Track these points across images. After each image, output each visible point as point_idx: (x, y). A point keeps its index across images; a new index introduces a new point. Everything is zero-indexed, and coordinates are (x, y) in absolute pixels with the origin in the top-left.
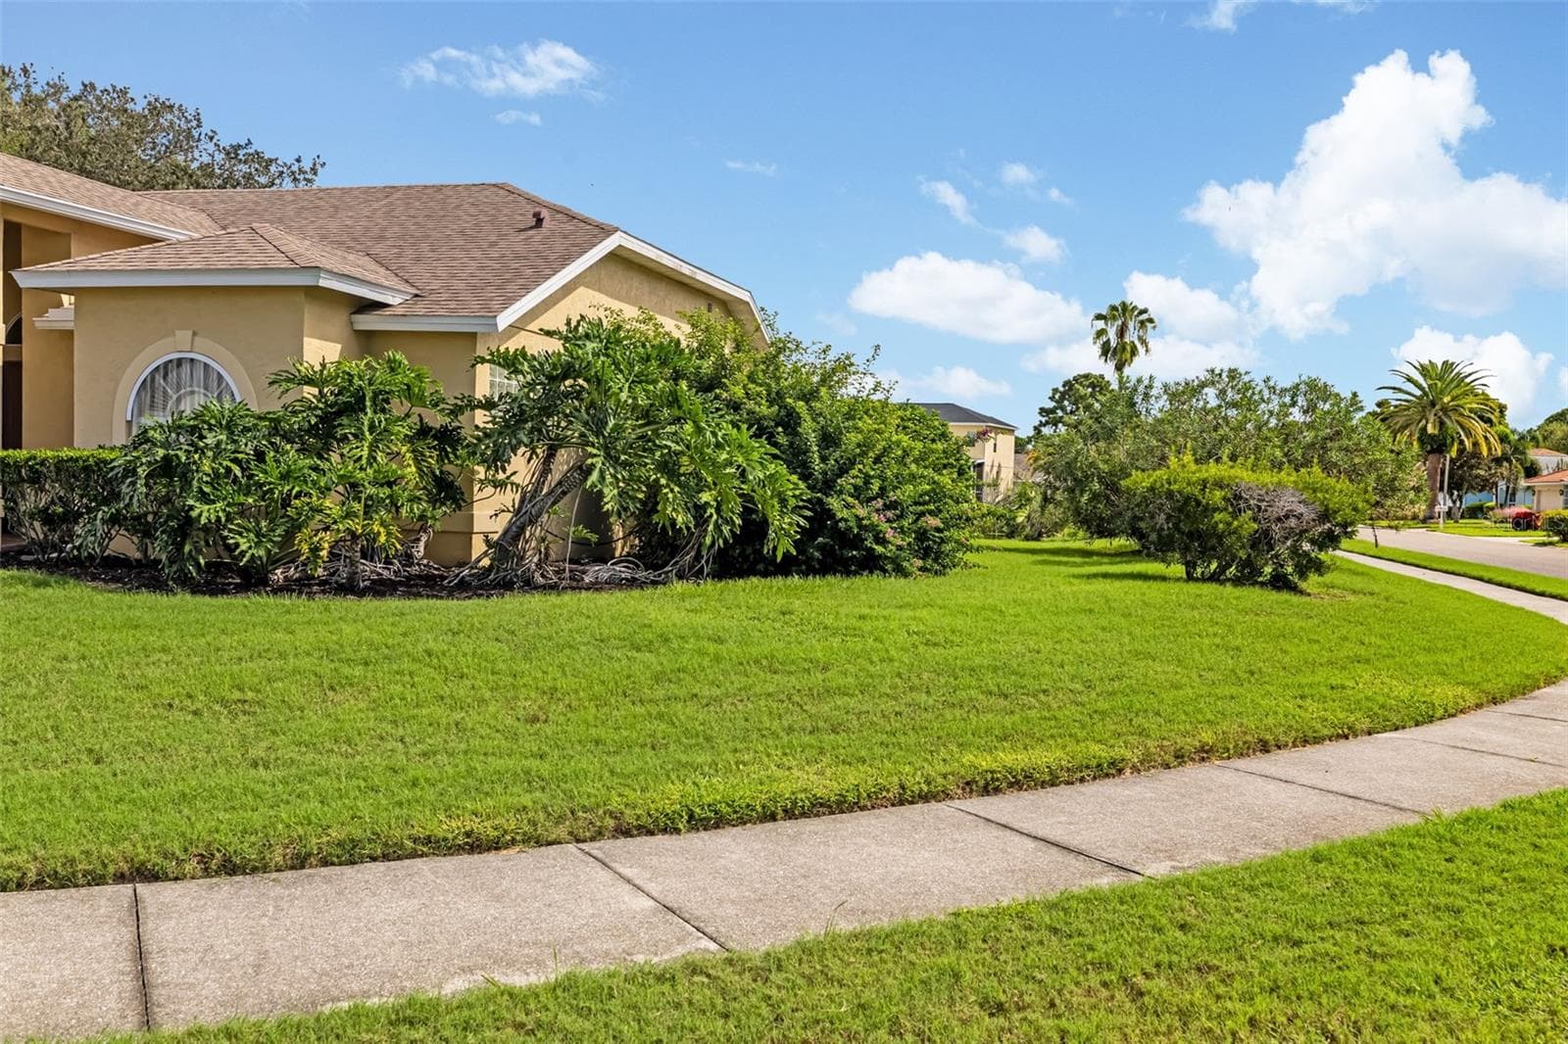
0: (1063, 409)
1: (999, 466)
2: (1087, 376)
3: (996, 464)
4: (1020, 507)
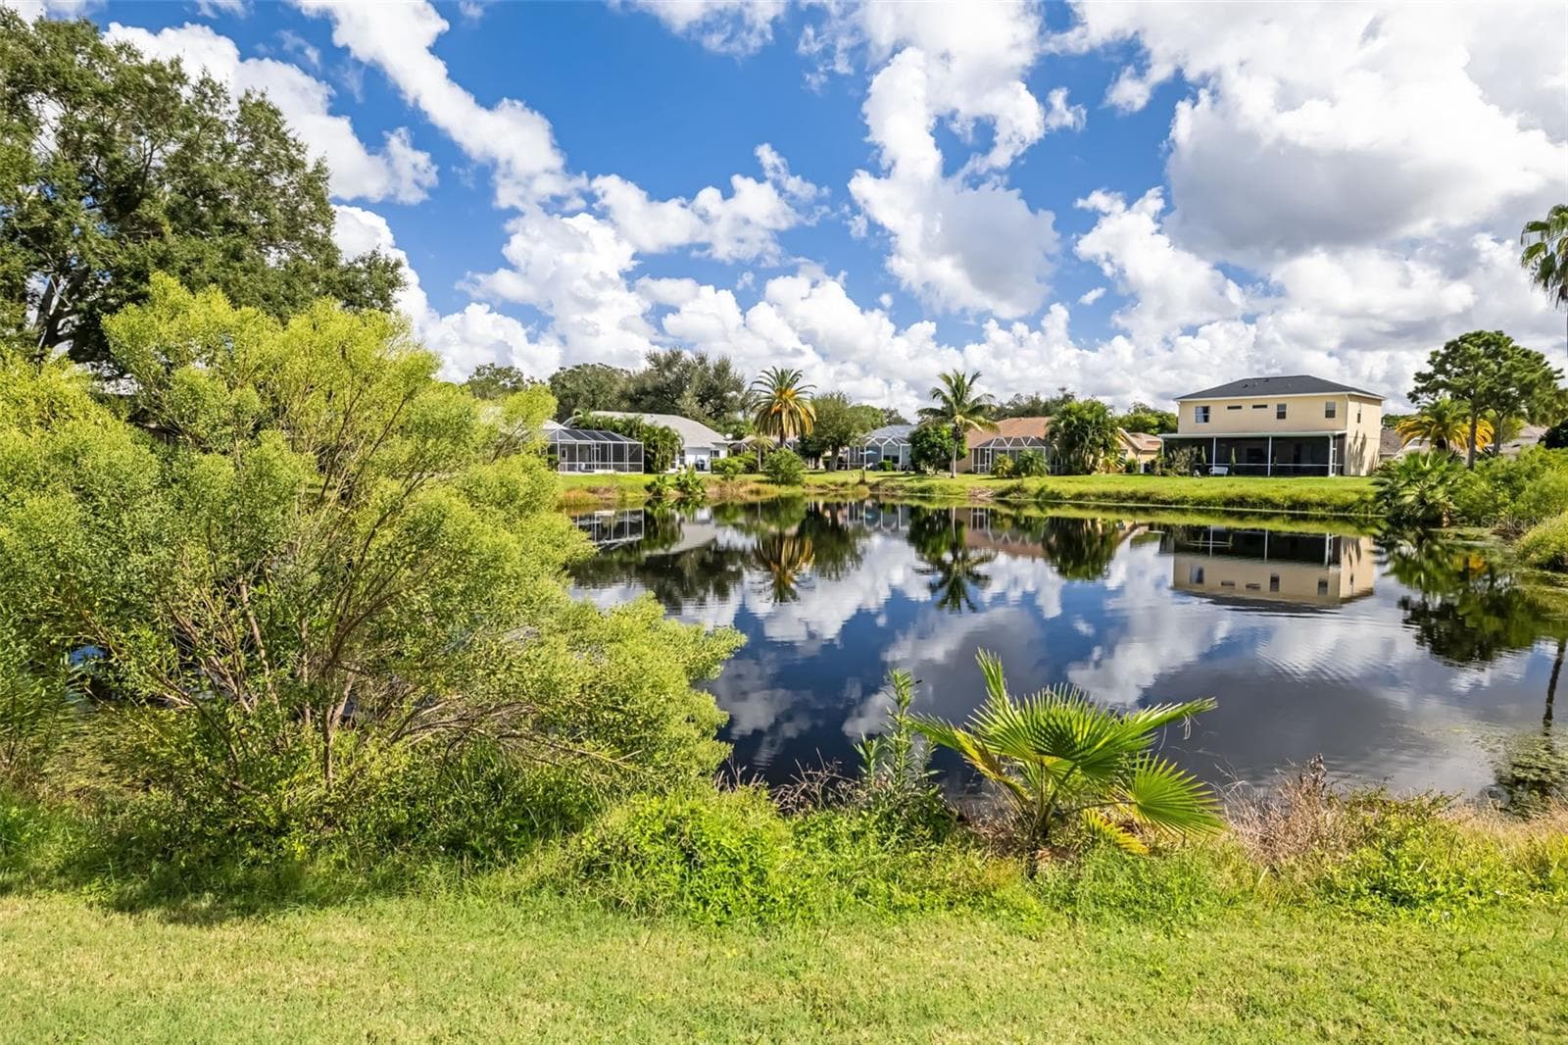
0: (1447, 373)
1: (1364, 437)
2: (1478, 335)
3: (1360, 435)
4: (1408, 484)
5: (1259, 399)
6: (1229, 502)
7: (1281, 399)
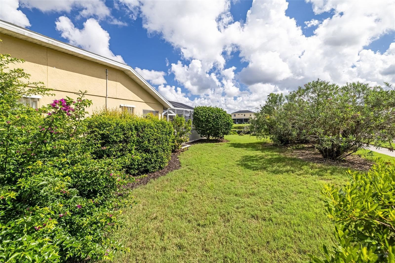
5: (242, 114)
6: (239, 127)
7: (245, 113)
